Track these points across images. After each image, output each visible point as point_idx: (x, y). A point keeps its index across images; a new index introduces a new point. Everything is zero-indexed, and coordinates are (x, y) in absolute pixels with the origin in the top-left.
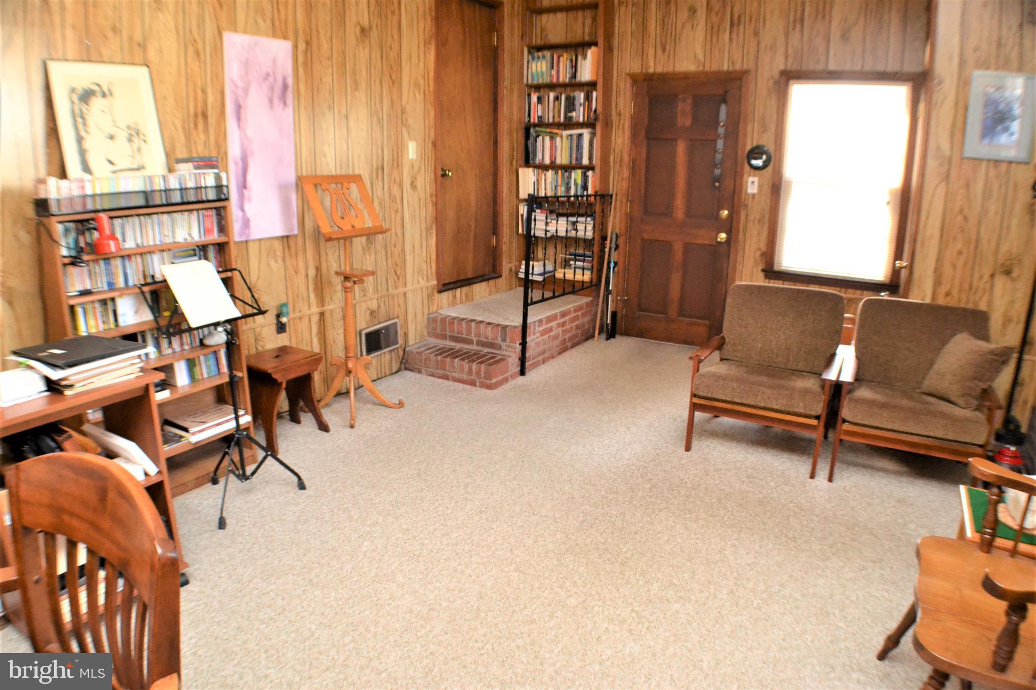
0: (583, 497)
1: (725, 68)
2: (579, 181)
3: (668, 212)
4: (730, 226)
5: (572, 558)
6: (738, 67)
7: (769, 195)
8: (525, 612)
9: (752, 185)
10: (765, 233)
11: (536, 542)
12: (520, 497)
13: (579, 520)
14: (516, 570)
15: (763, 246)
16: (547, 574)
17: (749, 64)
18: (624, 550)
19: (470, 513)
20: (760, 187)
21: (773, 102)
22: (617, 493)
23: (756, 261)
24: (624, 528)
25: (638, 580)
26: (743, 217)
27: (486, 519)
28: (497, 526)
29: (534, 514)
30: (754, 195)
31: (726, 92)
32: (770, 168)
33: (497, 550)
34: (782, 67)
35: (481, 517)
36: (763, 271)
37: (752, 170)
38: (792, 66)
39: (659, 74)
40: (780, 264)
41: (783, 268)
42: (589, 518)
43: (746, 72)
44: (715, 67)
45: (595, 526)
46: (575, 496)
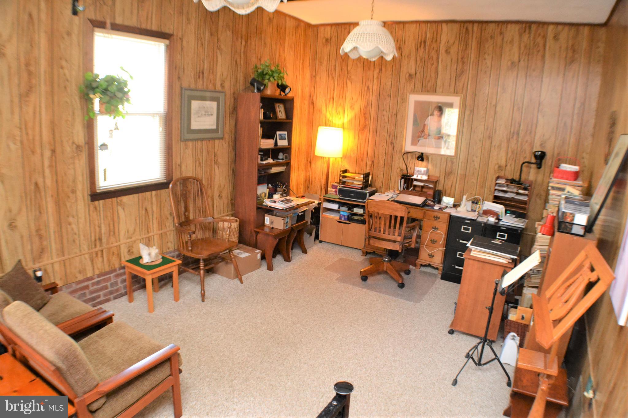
0: (281, 376)
5: (295, 341)
8: (316, 323)
11: (311, 350)
12: (319, 378)
13: (287, 360)
14: (320, 337)
16: (307, 335)
18: (269, 343)
19: (347, 367)
22: (259, 378)
24: (265, 355)
25: (270, 330)
27: (337, 363)
28: (331, 358)
29: (312, 366)
33: (329, 346)
35: (340, 364)
42: (281, 361)
45: (280, 356)
46: (285, 377)
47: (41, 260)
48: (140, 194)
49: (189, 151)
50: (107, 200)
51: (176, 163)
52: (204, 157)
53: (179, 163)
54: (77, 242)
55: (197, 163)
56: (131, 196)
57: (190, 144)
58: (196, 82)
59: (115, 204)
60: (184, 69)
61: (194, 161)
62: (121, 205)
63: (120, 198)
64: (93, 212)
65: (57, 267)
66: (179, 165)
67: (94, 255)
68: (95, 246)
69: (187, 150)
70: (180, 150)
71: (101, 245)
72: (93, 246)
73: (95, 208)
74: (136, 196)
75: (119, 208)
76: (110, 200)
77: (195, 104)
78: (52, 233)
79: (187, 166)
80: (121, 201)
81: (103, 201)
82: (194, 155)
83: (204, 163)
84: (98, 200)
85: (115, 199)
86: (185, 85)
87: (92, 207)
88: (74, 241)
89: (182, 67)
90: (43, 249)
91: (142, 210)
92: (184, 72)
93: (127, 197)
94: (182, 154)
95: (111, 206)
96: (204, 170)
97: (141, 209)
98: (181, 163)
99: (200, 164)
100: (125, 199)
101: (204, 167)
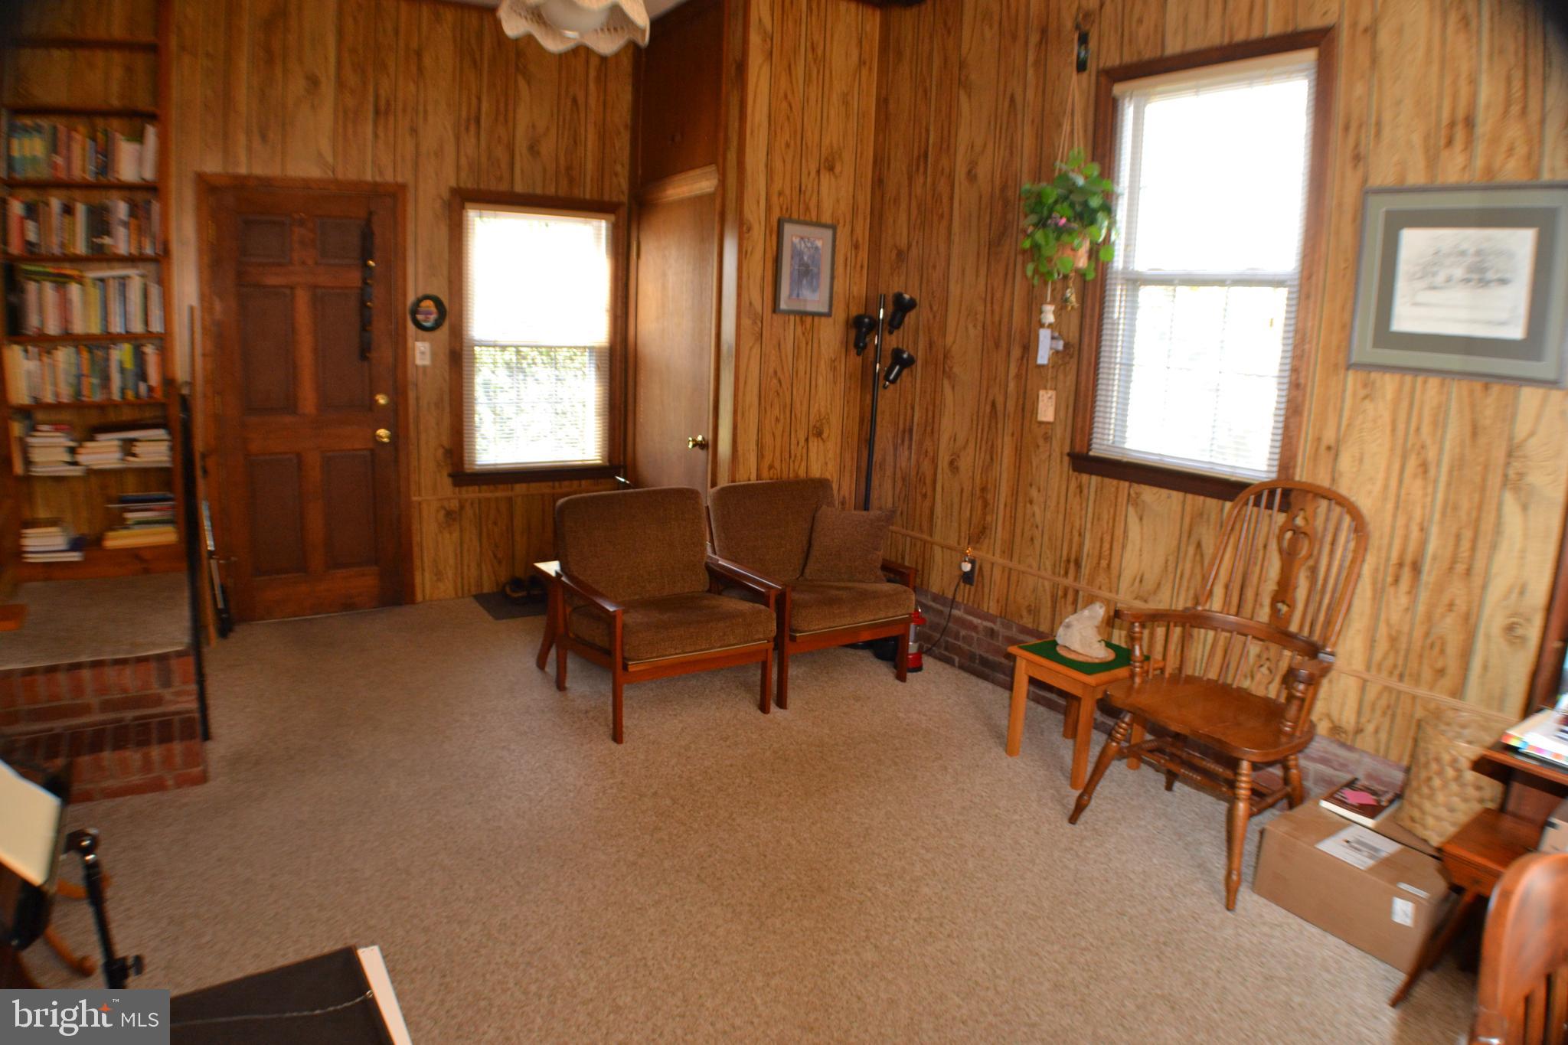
1: (369, 178)
2: (129, 365)
3: (291, 405)
4: (395, 417)
6: (389, 177)
7: (447, 367)
9: (422, 351)
10: (446, 422)
15: (445, 440)
17: (404, 176)
20: (434, 355)
21: (443, 232)
23: (439, 465)
26: (412, 401)
30: (424, 368)
31: (370, 213)
32: (445, 327)
34: (453, 183)
36: (450, 475)
37: (421, 333)
38: (469, 184)
39: (258, 178)
40: (473, 462)
41: (477, 467)
43: (403, 187)
44: (352, 175)
47: (978, 546)
48: (1190, 496)
49: (1380, 409)
50: (1107, 480)
51: (1319, 439)
52: (1447, 445)
53: (1332, 442)
54: (1037, 543)
55: (1412, 463)
56: (1164, 492)
57: (1388, 384)
58: (1432, 161)
59: (1123, 498)
60: (1378, 124)
61: (1399, 451)
62: (1136, 505)
63: (1136, 487)
64: (1075, 496)
65: (997, 572)
66: (1329, 448)
67: (1060, 593)
68: (1066, 573)
69: (1367, 404)
70: (1343, 401)
71: (1076, 578)
72: (1062, 572)
73: (1080, 487)
74: (1177, 496)
75: (1131, 510)
76: (1115, 482)
77: (1414, 242)
78: (1002, 506)
79: (1361, 460)
80: (1138, 494)
81: (1099, 478)
82: (1401, 427)
83: (1444, 469)
84: (1091, 473)
85: (1127, 484)
86: (1383, 174)
87: (1073, 485)
88: (1032, 539)
89: (1373, 119)
90: (984, 528)
91: (1188, 545)
92: (1378, 134)
93: (1155, 490)
94: (1346, 414)
95: (1113, 498)
96: (1440, 496)
97: (1184, 539)
98: (1338, 441)
99: (1424, 467)
100: (1150, 494)
101: (1442, 486)
